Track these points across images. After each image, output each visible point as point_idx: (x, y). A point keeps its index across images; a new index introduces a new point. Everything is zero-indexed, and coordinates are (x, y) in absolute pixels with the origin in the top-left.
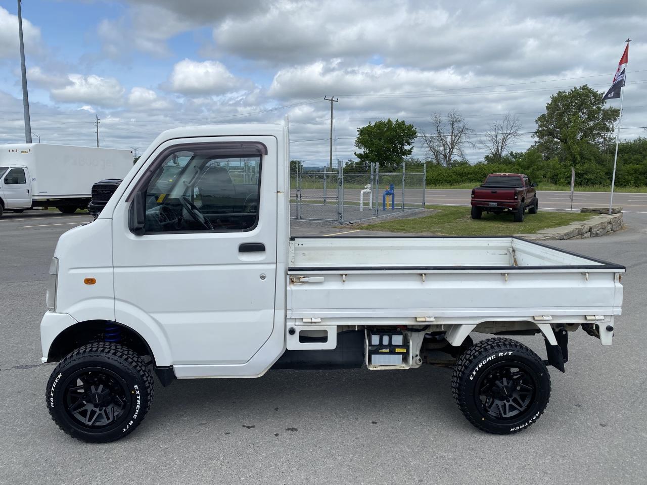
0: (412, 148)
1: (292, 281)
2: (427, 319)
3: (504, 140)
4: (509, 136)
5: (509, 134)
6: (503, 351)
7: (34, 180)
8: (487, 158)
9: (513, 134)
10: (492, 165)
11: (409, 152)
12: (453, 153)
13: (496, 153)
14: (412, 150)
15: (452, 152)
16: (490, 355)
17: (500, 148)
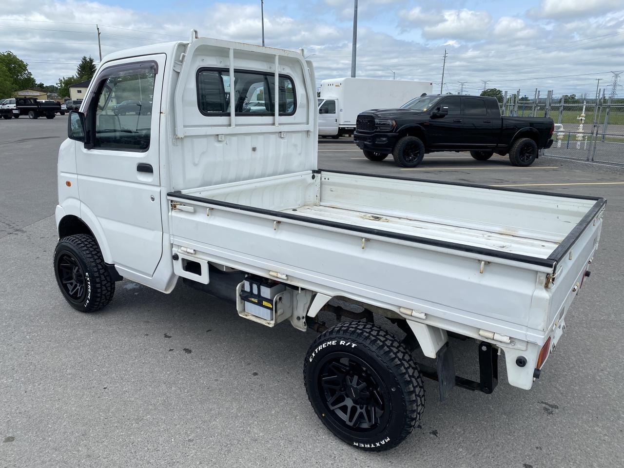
1: (174, 207)
2: (279, 275)
6: (346, 340)
7: (341, 110)
16: (332, 339)
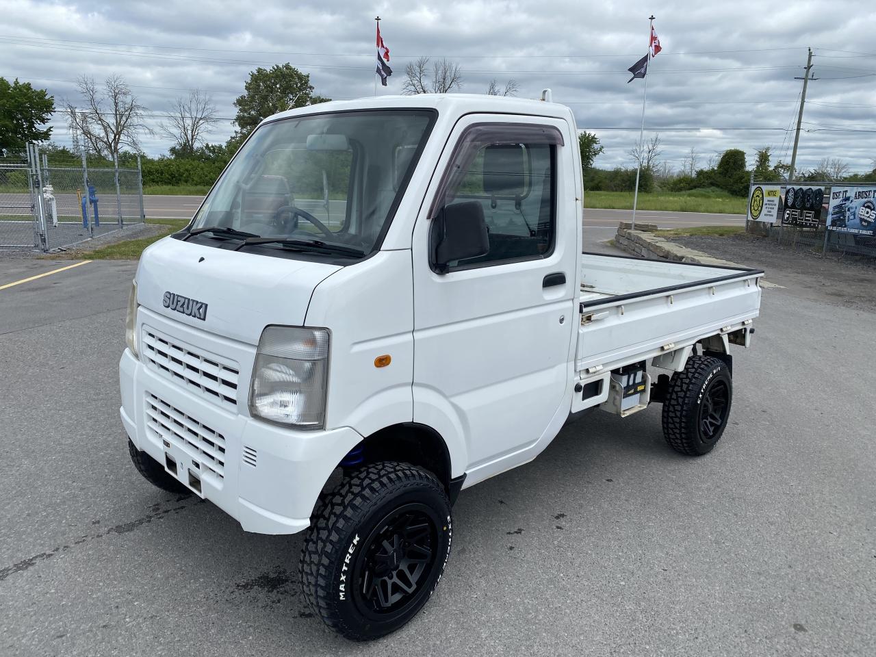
0: (49, 129)
3: (195, 126)
4: (201, 122)
5: (201, 119)
8: (173, 150)
9: (205, 119)
10: (183, 161)
11: (46, 135)
12: (120, 141)
13: (185, 144)
14: (51, 133)
15: (119, 138)
17: (190, 137)
